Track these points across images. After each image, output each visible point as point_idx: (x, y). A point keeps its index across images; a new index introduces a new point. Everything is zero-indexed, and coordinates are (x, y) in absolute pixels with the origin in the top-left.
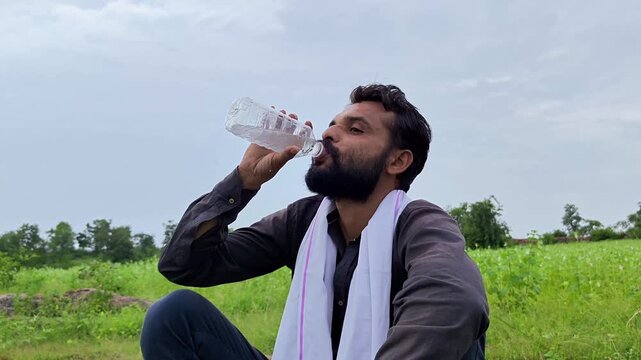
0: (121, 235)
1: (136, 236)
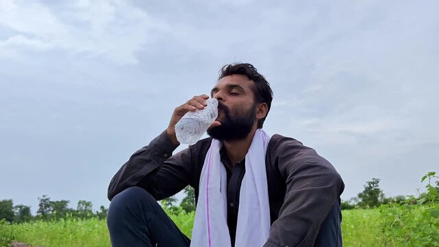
0: (6, 206)
1: (17, 207)
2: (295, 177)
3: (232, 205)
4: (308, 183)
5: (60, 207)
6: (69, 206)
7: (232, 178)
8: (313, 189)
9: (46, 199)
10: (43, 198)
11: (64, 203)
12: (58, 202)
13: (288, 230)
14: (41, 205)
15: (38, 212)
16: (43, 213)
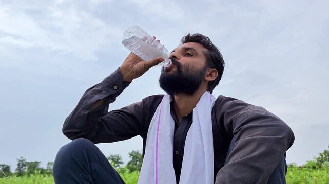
2: (245, 126)
3: (177, 153)
4: (260, 132)
5: (33, 166)
6: (41, 166)
7: (179, 128)
8: (264, 138)
9: (23, 160)
10: (20, 159)
11: (37, 163)
12: (32, 162)
13: (236, 177)
14: (19, 165)
15: (17, 170)
16: (20, 171)
